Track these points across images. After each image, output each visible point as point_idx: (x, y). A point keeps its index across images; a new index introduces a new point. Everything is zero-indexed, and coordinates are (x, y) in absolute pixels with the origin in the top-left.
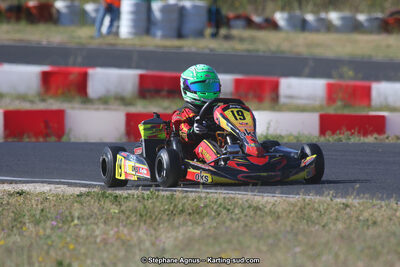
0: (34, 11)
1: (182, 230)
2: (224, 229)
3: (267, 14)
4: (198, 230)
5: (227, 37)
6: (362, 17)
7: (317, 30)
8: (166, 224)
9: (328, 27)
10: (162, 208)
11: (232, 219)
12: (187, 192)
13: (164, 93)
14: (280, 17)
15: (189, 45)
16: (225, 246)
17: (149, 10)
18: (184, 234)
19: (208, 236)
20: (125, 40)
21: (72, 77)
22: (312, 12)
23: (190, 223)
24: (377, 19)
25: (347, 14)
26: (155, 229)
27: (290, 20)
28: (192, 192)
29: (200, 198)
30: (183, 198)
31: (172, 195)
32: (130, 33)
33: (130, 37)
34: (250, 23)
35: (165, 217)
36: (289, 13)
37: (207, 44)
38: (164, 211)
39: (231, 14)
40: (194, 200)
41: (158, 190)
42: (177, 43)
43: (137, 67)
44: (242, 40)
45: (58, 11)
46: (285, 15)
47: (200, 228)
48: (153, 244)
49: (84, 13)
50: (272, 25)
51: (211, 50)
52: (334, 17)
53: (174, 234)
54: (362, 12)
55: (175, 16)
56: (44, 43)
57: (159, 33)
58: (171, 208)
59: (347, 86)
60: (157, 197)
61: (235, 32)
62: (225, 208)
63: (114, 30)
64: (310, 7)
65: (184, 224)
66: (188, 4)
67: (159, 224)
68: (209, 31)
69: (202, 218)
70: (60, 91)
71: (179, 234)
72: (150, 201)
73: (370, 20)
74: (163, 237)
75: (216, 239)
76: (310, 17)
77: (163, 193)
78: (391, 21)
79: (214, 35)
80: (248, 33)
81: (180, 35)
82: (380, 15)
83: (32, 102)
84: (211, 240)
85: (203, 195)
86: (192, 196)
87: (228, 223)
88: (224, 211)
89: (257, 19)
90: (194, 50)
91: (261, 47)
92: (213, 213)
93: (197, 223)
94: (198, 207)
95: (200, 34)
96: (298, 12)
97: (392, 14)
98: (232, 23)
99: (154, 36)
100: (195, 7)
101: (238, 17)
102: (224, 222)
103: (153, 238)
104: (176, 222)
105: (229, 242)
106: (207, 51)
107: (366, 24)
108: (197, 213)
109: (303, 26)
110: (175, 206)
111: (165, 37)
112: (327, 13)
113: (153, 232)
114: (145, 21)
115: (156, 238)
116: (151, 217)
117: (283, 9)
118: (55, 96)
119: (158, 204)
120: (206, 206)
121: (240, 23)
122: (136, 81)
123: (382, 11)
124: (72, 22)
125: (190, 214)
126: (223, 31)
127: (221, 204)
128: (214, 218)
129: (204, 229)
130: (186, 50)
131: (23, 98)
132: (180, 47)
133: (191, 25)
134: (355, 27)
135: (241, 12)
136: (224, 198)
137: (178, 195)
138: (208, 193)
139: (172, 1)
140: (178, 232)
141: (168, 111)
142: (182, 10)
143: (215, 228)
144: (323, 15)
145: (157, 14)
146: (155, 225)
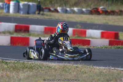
1: (26, 73)
2: (39, 73)
3: (55, 8)
4: (31, 73)
5: (43, 14)
6: (84, 10)
7: (70, 13)
8: (22, 71)
9: (74, 12)
11: (42, 70)
12: (28, 61)
13: (22, 31)
14: (59, 9)
15: (31, 16)
16: (39, 78)
17: (19, 5)
18: (27, 75)
19: (34, 75)
20: (11, 14)
23: (29, 71)
24: (89, 10)
25: (79, 8)
26: (18, 73)
27: (62, 10)
28: (30, 61)
29: (32, 63)
31: (24, 62)
32: (13, 12)
34: (50, 10)
35: (21, 69)
37: (37, 16)
38: (21, 67)
39: (44, 7)
40: (31, 64)
41: (19, 61)
42: (27, 15)
44: (47, 15)
46: (61, 8)
47: (32, 73)
48: (17, 77)
50: (56, 11)
51: (38, 18)
52: (76, 9)
53: (24, 74)
54: (84, 8)
55: (27, 7)
57: (22, 12)
58: (23, 66)
59: (79, 31)
60: (19, 63)
61: (45, 13)
62: (40, 67)
64: (68, 6)
65: (27, 71)
66: (31, 4)
67: (19, 71)
68: (37, 12)
69: (33, 70)
72: (17, 64)
73: (87, 11)
74: (20, 75)
75: (37, 76)
76: (68, 9)
78: (93, 11)
79: (39, 14)
80: (49, 13)
81: (28, 13)
82: (90, 9)
84: (35, 77)
85: (33, 63)
87: (41, 71)
89: (52, 9)
90: (32, 18)
91: (53, 18)
92: (36, 68)
93: (31, 71)
94: (32, 66)
95: (34, 13)
96: (64, 7)
97: (93, 9)
98: (45, 10)
99: (20, 13)
100: (33, 5)
101: (46, 8)
102: (39, 71)
103: (17, 76)
104: (24, 71)
105: (41, 77)
106: (36, 18)
107: (85, 12)
108: (31, 68)
109: (66, 12)
110: (25, 66)
112: (73, 8)
113: (17, 73)
114: (18, 9)
115: (18, 75)
116: (17, 69)
117: (60, 6)
119: (19, 65)
120: (34, 66)
121: (47, 10)
122: (14, 27)
125: (29, 68)
126: (41, 12)
127: (39, 66)
128: (36, 70)
129: (33, 73)
130: (30, 18)
132: (27, 17)
133: (32, 10)
134: (82, 12)
135: (47, 7)
136: (40, 64)
137: (26, 62)
138: (35, 62)
139: (26, 3)
140: (25, 74)
141: (24, 37)
142: (29, 5)
143: (37, 73)
144: (72, 9)
145: (21, 6)
146: (18, 71)
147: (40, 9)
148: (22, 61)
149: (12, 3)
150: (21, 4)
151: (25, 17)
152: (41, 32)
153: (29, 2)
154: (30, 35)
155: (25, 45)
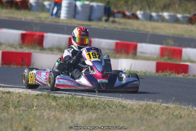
0: (19, 4)
1: (86, 115)
2: (107, 116)
3: (133, 11)
4: (94, 116)
5: (114, 22)
6: (179, 16)
7: (157, 21)
8: (79, 112)
9: (163, 19)
10: (77, 104)
11: (111, 111)
12: (90, 96)
14: (139, 13)
15: (94, 25)
17: (76, 6)
18: (87, 117)
19: (99, 119)
20: (63, 20)
21: (35, 37)
22: (155, 12)
23: (90, 112)
24: (187, 17)
25: (172, 14)
26: (73, 114)
27: (144, 15)
28: (92, 96)
29: (96, 100)
30: (88, 99)
31: (82, 98)
32: (66, 17)
34: (124, 16)
35: (78, 108)
36: (144, 12)
37: (103, 25)
39: (115, 11)
40: (93, 101)
41: (75, 95)
42: (88, 23)
44: (120, 23)
45: (31, 4)
46: (142, 12)
47: (95, 115)
48: (72, 121)
49: (44, 6)
50: (135, 17)
51: (105, 28)
52: (166, 14)
53: (82, 117)
54: (179, 13)
55: (88, 10)
56: (23, 19)
58: (82, 104)
60: (75, 98)
61: (117, 19)
62: (108, 105)
64: (154, 9)
65: (88, 111)
66: (94, 4)
67: (75, 112)
68: (104, 18)
70: (30, 44)
71: (85, 117)
72: (72, 100)
73: (183, 17)
74: (77, 119)
75: (103, 120)
76: (154, 14)
77: (78, 96)
78: (194, 18)
79: (107, 20)
80: (123, 20)
81: (90, 19)
82: (188, 15)
83: (16, 48)
84: (100, 121)
85: (98, 99)
86: (92, 98)
87: (109, 112)
88: (108, 107)
89: (128, 13)
90: (96, 27)
91: (129, 27)
92: (102, 108)
93: (94, 112)
94: (95, 104)
95: (100, 19)
96: (148, 12)
97: (194, 15)
98: (116, 15)
100: (98, 6)
101: (119, 12)
102: (107, 112)
103: (72, 118)
104: (84, 111)
105: (110, 122)
106: (103, 28)
107: (181, 19)
108: (94, 107)
109: (151, 18)
110: (84, 103)
113: (72, 115)
114: (73, 12)
115: (74, 118)
116: (71, 108)
117: (141, 10)
118: (27, 45)
119: (75, 102)
120: (99, 104)
121: (120, 15)
122: (68, 40)
123: (190, 13)
124: (37, 10)
125: (90, 107)
126: (111, 19)
127: (106, 104)
128: (102, 110)
129: (97, 115)
130: (92, 27)
131: (12, 46)
132: (88, 25)
133: (96, 15)
134: (177, 20)
135: (120, 9)
136: (108, 101)
137: (85, 98)
138: (100, 98)
139: (87, 3)
140: (84, 116)
142: (92, 7)
143: (103, 115)
144: (160, 14)
145: (79, 8)
146: (73, 112)
147: (108, 13)
148: (80, 95)
149: (65, 3)
151: (86, 25)
152: (110, 50)
153: (91, 1)
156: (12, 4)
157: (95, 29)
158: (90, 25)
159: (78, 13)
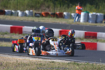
0: (58, 15)
10: (90, 68)
12: (97, 63)
13: (91, 37)
15: (99, 25)
17: (88, 15)
20: (82, 23)
29: (100, 65)
30: (96, 65)
31: (93, 64)
32: (83, 21)
33: (83, 22)
37: (103, 25)
40: (99, 66)
41: (89, 63)
42: (95, 24)
43: (85, 30)
45: (64, 15)
49: (71, 16)
55: (95, 17)
56: (60, 23)
57: (91, 22)
63: (79, 20)
66: (98, 14)
72: (87, 65)
77: (90, 63)
81: (96, 22)
85: (101, 64)
90: (99, 26)
95: (101, 22)
99: (89, 22)
100: (100, 15)
106: (103, 27)
108: (99, 69)
110: (94, 67)
111: (92, 22)
114: (87, 19)
119: (89, 66)
120: (102, 67)
122: (84, 34)
124: (68, 18)
125: (97, 69)
130: (98, 26)
132: (95, 25)
133: (99, 20)
137: (94, 64)
139: (94, 13)
141: (92, 42)
145: (90, 17)
148: (91, 63)
149: (82, 14)
150: (90, 14)
151: (94, 25)
153: (97, 13)
154: (98, 41)
155: (93, 49)
156: (54, 15)
157: (99, 27)
158: (96, 25)
159: (90, 19)
